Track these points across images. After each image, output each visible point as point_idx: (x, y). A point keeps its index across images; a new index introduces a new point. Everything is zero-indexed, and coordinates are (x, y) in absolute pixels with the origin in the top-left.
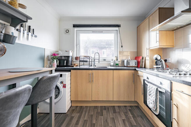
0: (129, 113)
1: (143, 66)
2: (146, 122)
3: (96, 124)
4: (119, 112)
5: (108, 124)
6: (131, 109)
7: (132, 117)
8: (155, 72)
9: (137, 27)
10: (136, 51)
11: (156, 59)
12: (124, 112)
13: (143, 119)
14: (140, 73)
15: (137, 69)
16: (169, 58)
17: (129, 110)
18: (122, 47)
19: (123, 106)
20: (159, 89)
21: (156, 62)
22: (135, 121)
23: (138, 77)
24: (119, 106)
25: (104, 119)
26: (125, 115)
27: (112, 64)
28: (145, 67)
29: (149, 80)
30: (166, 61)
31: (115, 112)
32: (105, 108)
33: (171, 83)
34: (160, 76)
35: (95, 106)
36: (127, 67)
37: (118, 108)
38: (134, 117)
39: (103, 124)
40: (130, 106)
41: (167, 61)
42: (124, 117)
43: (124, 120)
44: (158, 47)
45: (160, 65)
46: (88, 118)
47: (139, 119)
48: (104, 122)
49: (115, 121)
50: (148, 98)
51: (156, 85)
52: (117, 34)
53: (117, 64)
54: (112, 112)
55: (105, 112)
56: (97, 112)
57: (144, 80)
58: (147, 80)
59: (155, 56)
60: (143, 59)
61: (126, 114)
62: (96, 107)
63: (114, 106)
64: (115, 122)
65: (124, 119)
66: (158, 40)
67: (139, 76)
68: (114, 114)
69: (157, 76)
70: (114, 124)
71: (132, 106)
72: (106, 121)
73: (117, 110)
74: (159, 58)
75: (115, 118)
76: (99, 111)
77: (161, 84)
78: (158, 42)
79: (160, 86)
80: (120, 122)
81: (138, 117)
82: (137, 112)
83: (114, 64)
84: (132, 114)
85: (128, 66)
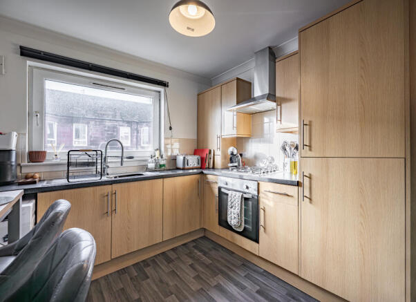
0: (196, 251)
1: (211, 166)
2: (222, 252)
3: (142, 298)
4: (179, 258)
5: (167, 284)
6: (195, 244)
7: (202, 255)
8: (235, 172)
9: (198, 95)
10: (196, 138)
11: (232, 154)
12: (186, 255)
13: (218, 250)
14: (210, 178)
15: (205, 172)
16: (245, 151)
17: (194, 247)
18: (171, 128)
19: (180, 246)
20: (245, 196)
21: (231, 159)
22: (208, 258)
23: (207, 185)
24: (173, 249)
25: (154, 281)
26: (191, 257)
27: (152, 165)
28: (213, 168)
29: (229, 187)
30: (241, 155)
31: (169, 261)
32: (145, 263)
33: (258, 184)
34: (244, 178)
35: (118, 271)
36: (183, 169)
37: (172, 253)
38: (205, 254)
39: (157, 290)
40: (193, 241)
41: (243, 156)
42: (190, 261)
43: (191, 266)
44: (235, 136)
45: (236, 162)
46: (116, 298)
47: (213, 253)
48: (157, 285)
49: (178, 273)
50: (229, 213)
51: (240, 192)
52: (160, 100)
53: (161, 166)
54: (166, 263)
55: (149, 271)
56: (131, 279)
57: (220, 189)
58: (225, 186)
59: (231, 149)
60: (210, 153)
61: (190, 255)
62: (124, 271)
63: (163, 253)
64: (178, 276)
65: (192, 264)
66: (235, 126)
67: (208, 183)
68: (170, 265)
69: (241, 178)
70: (179, 280)
71: (196, 240)
72: (161, 281)
73: (172, 255)
74: (235, 152)
75: (175, 270)
76: (136, 274)
77: (247, 188)
78: (235, 129)
79: (247, 191)
80: (187, 271)
81: (211, 250)
82: (206, 245)
83: (156, 165)
84: (201, 251)
85: (186, 167)
